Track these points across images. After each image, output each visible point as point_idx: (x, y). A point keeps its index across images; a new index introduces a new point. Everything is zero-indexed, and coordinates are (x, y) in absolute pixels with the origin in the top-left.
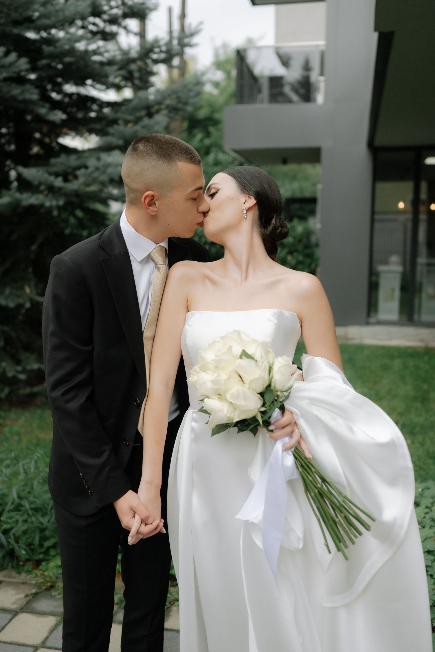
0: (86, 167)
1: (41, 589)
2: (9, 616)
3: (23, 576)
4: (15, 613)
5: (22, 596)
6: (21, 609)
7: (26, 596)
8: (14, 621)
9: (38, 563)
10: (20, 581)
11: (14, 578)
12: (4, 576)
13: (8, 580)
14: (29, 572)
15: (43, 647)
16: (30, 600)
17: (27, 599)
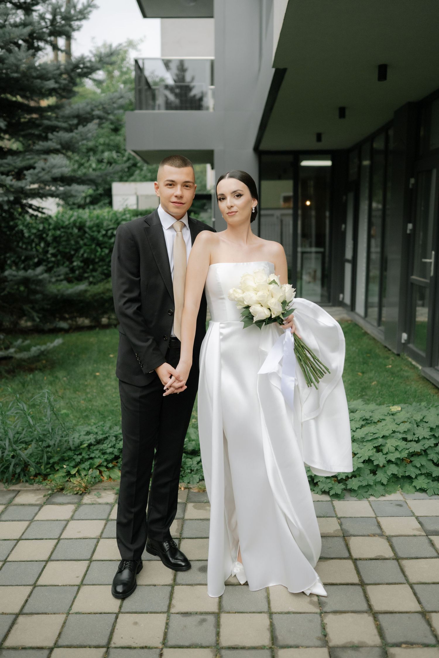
0: (34, 168)
1: (53, 491)
2: (37, 508)
3: (36, 486)
4: (41, 506)
5: (42, 496)
6: (44, 503)
7: (44, 496)
8: (41, 510)
9: (45, 477)
10: (35, 489)
11: (29, 487)
12: (21, 487)
13: (25, 489)
14: (40, 483)
15: (73, 520)
16: (48, 498)
17: (46, 497)
